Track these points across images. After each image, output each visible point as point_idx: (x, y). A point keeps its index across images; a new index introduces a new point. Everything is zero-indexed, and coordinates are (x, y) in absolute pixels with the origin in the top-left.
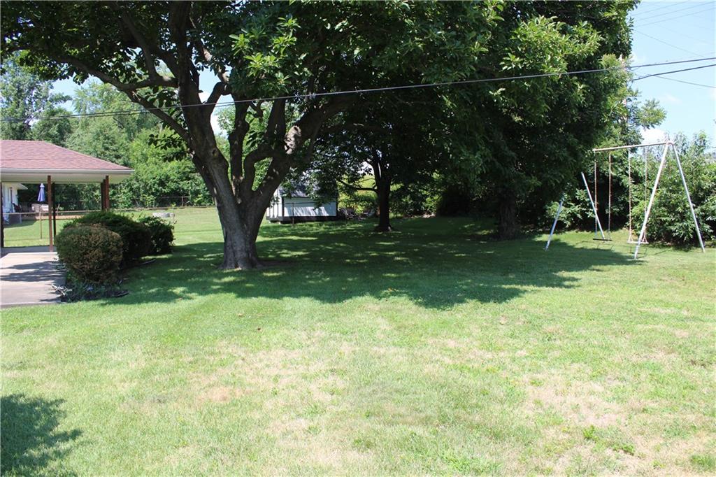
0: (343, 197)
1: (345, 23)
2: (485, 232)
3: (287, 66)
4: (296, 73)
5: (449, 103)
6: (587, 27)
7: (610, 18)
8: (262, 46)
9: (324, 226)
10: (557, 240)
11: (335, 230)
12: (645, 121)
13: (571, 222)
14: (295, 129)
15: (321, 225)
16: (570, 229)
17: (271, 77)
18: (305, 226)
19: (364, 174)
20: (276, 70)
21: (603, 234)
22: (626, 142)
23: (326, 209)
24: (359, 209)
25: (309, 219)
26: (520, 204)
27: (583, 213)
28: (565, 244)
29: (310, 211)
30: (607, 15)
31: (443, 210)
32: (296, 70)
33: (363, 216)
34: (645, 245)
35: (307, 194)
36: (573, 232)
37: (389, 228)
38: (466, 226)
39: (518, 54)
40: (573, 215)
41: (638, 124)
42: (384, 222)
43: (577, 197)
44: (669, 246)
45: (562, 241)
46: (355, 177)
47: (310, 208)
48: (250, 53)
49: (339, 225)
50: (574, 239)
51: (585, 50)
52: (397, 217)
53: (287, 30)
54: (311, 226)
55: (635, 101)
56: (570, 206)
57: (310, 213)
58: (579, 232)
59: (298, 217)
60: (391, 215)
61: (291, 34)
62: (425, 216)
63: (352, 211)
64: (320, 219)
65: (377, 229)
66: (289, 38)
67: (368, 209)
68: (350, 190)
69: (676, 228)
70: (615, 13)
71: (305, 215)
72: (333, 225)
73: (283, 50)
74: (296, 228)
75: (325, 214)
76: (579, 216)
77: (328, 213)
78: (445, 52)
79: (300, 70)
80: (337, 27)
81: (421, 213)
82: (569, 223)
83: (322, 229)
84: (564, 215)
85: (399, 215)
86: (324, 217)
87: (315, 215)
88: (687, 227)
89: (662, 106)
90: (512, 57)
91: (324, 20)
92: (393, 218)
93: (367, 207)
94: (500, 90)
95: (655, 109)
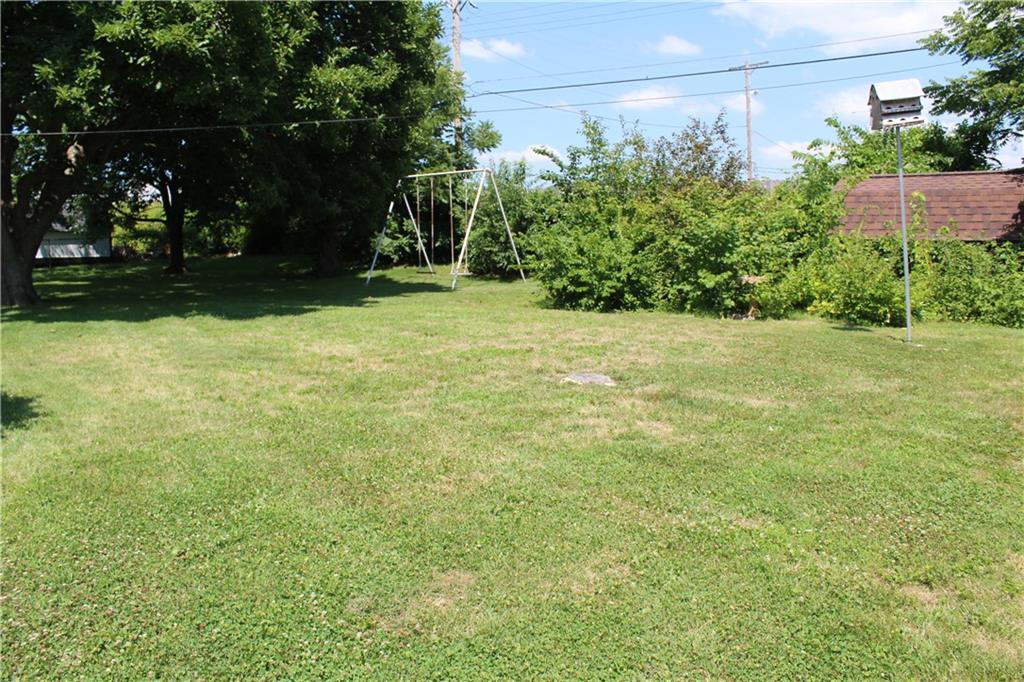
0: (118, 230)
1: (148, 58)
2: (304, 271)
3: (92, 97)
4: (101, 104)
5: (247, 135)
6: (387, 59)
7: (410, 50)
8: (67, 78)
9: (94, 270)
10: (384, 276)
11: (110, 274)
12: (479, 144)
13: (399, 256)
14: (77, 148)
15: (90, 269)
16: (397, 264)
17: (77, 108)
18: (68, 270)
19: (151, 201)
20: (81, 100)
21: (430, 267)
22: (460, 167)
23: (94, 248)
24: (141, 247)
25: (72, 261)
26: (341, 236)
27: (411, 246)
28: (390, 280)
29: (75, 250)
30: (408, 47)
31: (252, 246)
32: (101, 100)
33: (146, 256)
34: (469, 276)
35: (67, 228)
36: (401, 268)
37: (184, 269)
38: (281, 265)
39: (308, 95)
40: (400, 248)
41: (473, 148)
42: (177, 263)
43: (405, 228)
44: (495, 279)
45: (388, 277)
46: (137, 206)
47: (72, 247)
48: (56, 84)
49: (115, 268)
50: (399, 274)
51: (381, 82)
52: (193, 258)
53: (91, 62)
54: (77, 270)
55: (469, 121)
56: (398, 238)
57: (72, 254)
58: (408, 268)
59: (56, 259)
60: (186, 255)
61: (95, 67)
62: (230, 255)
63: (131, 251)
64: (87, 261)
65: (167, 272)
66: (92, 71)
67: (152, 247)
68: (129, 222)
69: (499, 258)
70: (415, 46)
71: (66, 256)
72: (107, 268)
73: (87, 82)
74: (55, 273)
75: (94, 254)
76: (407, 249)
77: (97, 252)
78: (239, 95)
79: (104, 101)
80: (139, 62)
81: (225, 251)
82: (396, 258)
83: (92, 273)
84: (391, 249)
85: (196, 255)
86: (93, 258)
87: (80, 256)
88: (509, 257)
89: (496, 128)
90: (302, 98)
91: (127, 54)
92: (188, 258)
93: (152, 244)
94: (294, 125)
95: (490, 130)
